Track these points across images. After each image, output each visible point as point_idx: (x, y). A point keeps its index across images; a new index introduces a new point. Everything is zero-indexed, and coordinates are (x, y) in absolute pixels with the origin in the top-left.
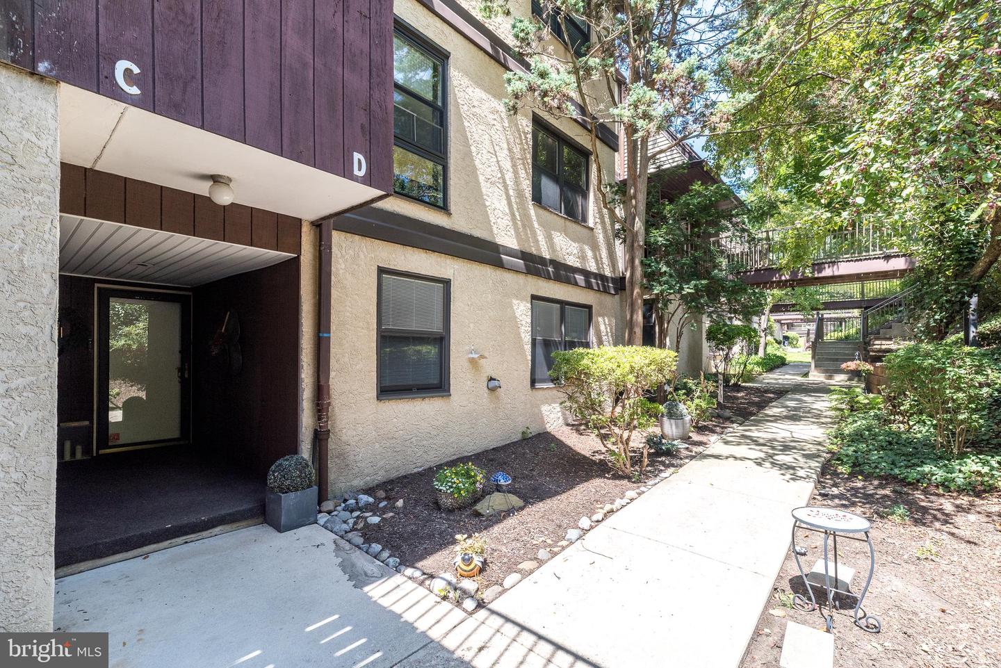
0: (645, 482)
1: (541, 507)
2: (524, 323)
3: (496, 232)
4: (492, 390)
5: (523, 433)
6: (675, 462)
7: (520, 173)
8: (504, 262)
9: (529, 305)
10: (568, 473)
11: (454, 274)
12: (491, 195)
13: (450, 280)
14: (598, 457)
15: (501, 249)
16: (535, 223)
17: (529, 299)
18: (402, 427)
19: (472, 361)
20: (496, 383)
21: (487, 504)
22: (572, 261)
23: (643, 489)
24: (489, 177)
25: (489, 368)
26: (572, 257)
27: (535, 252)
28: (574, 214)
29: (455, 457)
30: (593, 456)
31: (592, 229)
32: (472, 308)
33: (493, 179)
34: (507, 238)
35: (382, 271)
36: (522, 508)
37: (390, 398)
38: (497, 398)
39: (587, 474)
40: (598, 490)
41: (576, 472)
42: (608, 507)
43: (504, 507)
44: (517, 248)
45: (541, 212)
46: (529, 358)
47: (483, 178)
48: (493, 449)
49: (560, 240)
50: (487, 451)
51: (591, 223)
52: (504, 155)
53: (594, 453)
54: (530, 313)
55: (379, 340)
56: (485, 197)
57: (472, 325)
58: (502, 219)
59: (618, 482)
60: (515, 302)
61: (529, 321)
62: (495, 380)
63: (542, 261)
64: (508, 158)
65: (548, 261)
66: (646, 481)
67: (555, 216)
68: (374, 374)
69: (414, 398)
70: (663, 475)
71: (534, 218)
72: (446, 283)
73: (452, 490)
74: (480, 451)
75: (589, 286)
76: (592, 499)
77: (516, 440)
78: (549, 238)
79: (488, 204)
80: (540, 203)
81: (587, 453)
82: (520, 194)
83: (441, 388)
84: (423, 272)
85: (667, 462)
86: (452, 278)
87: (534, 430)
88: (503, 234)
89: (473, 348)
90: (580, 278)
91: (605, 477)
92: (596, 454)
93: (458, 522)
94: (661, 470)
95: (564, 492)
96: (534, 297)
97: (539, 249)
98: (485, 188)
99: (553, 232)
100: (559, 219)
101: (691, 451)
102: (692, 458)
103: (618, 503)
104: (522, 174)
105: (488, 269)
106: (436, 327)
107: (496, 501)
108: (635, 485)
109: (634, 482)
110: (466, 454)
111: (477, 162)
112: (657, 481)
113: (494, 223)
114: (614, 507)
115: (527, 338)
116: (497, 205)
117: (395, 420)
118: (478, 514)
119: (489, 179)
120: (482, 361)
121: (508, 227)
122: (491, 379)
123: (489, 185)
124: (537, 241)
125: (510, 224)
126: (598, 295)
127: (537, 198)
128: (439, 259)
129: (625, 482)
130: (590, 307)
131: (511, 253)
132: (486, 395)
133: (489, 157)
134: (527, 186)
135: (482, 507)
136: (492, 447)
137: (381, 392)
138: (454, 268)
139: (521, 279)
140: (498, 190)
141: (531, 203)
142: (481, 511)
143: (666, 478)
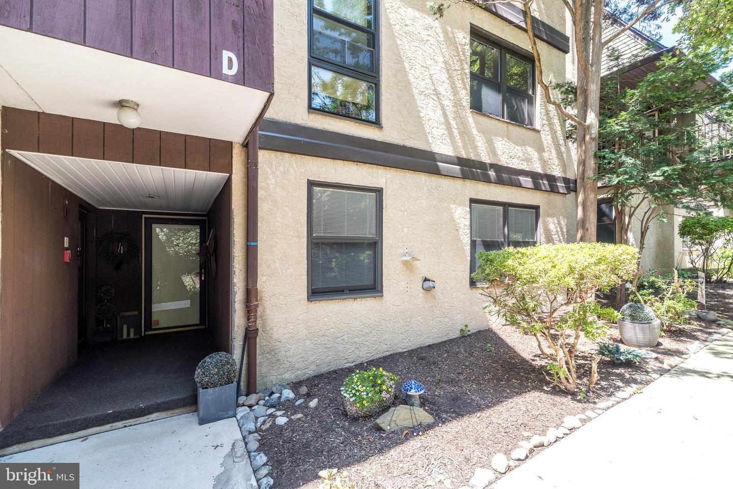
0: (595, 403)
1: (454, 427)
2: (462, 225)
3: (431, 141)
4: (428, 290)
5: (462, 330)
6: (637, 377)
7: (457, 83)
8: (441, 169)
9: (468, 209)
10: (499, 380)
11: (386, 183)
12: (425, 106)
13: (382, 188)
14: (538, 363)
15: (436, 156)
16: (473, 130)
17: (468, 203)
18: (333, 326)
19: (406, 263)
20: (431, 284)
21: (389, 418)
22: (515, 164)
23: (589, 413)
24: (423, 90)
25: (424, 268)
26: (516, 160)
27: (473, 158)
28: (517, 118)
29: (388, 353)
30: (533, 360)
31: (538, 131)
32: (405, 214)
33: (427, 92)
34: (442, 147)
35: (311, 184)
36: (430, 427)
37: (320, 299)
38: (434, 298)
39: (521, 384)
40: (530, 407)
41: (508, 380)
42: (536, 440)
43: (408, 423)
44: (452, 155)
45: (481, 119)
46: (469, 258)
47: (417, 91)
48: (429, 346)
49: (501, 145)
50: (421, 348)
51: (537, 126)
52: (439, 68)
53: (535, 356)
54: (468, 216)
55: (310, 247)
56: (420, 109)
57: (406, 230)
58: (438, 128)
59: (557, 399)
60: (453, 206)
61: (468, 223)
62: (429, 280)
63: (482, 166)
64: (444, 71)
65: (488, 165)
66: (597, 400)
67: (496, 121)
68: (305, 278)
69: (345, 299)
70: (620, 395)
71: (473, 125)
72: (379, 192)
73: (354, 398)
74: (416, 347)
75: (537, 187)
76: (520, 422)
77: (454, 337)
78: (490, 144)
79: (422, 115)
80: (481, 111)
81: (527, 356)
82: (457, 104)
83: (375, 289)
84: (354, 183)
85: (628, 376)
86: (384, 187)
87: (473, 327)
88: (438, 143)
89: (406, 251)
90: (526, 181)
91: (542, 390)
92: (538, 359)
93: (356, 435)
94: (619, 387)
95: (488, 407)
96: (473, 201)
97: (478, 154)
98: (420, 100)
99: (493, 138)
100: (500, 124)
101: (662, 362)
102: (662, 372)
103: (552, 434)
104: (459, 84)
105: (422, 176)
106: (368, 233)
107: (401, 416)
108: (580, 405)
109: (579, 401)
110: (400, 350)
111: (410, 76)
112: (610, 403)
113: (429, 133)
114: (545, 440)
115: (466, 240)
116: (432, 115)
117: (326, 319)
118: (379, 429)
119: (423, 92)
120: (416, 263)
121: (444, 136)
122: (426, 280)
123: (423, 97)
124: (476, 147)
125: (446, 132)
126: (546, 195)
127: (477, 106)
128: (370, 170)
129: (567, 400)
130: (537, 208)
131: (447, 160)
132: (421, 295)
133: (423, 72)
134: (465, 96)
135: (383, 421)
136: (427, 344)
137: (313, 293)
138: (386, 177)
139: (459, 183)
140: (434, 102)
141: (469, 111)
142: (382, 426)
143: (625, 399)
